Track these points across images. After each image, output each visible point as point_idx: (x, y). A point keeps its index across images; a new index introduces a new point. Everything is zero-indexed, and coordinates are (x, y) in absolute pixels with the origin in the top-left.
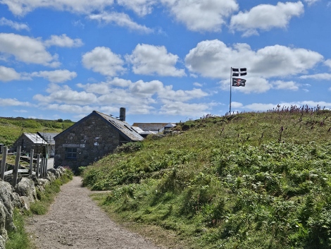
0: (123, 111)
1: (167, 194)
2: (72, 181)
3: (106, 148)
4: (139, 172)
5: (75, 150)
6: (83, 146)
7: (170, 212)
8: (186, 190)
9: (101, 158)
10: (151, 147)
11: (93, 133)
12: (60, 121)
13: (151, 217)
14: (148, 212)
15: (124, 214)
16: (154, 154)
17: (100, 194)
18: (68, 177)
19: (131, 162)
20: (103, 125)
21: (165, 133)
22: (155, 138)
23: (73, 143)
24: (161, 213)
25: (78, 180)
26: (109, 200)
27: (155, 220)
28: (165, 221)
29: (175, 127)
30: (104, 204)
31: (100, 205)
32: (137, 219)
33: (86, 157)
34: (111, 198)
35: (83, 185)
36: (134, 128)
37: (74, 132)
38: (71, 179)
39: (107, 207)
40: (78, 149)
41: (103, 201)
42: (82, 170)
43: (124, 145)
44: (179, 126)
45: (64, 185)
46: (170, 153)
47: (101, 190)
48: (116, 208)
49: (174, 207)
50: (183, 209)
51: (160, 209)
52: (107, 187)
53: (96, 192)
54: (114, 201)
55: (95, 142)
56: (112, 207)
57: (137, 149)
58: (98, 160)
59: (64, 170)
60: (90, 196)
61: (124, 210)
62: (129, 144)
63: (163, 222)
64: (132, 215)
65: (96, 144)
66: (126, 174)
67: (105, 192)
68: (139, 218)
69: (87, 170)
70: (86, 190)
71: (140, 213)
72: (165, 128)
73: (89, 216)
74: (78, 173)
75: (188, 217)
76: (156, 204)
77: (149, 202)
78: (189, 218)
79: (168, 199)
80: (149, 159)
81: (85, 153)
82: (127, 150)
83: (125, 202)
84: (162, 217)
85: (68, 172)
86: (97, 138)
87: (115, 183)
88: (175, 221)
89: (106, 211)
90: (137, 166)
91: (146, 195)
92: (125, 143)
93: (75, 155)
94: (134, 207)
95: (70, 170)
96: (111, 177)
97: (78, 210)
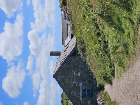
0: (52, 54)
1: (115, 21)
2: (108, 92)
3: (82, 67)
4: (100, 41)
5: (84, 91)
6: (81, 84)
7: (128, 18)
8: (112, 6)
9: (90, 70)
10: (80, 31)
11: (71, 77)
12: (62, 102)
13: (132, 33)
14: (129, 35)
15: (130, 53)
16: (86, 29)
17: (117, 71)
18: (105, 95)
19: (92, 47)
20: (64, 69)
21: (69, 20)
22: (73, 28)
23: (79, 92)
24: (129, 26)
25: (107, 87)
26: (121, 64)
27: (135, 30)
28: (135, 22)
29: (64, 11)
30: (124, 68)
31: (125, 71)
32: (134, 43)
33: (90, 82)
34: (120, 63)
35: (111, 83)
36: (66, 45)
37: (70, 92)
38: (107, 92)
39: (126, 66)
40: (84, 88)
41: (122, 69)
42: (100, 85)
43: (79, 53)
44: (63, 8)
45: (111, 98)
46: (84, 16)
47: (114, 70)
48: (127, 59)
49: (124, 15)
50: (126, 8)
51: (126, 26)
52: (112, 66)
53: (115, 74)
54: (121, 61)
55: (77, 75)
56: (126, 62)
57: (82, 42)
58: (92, 73)
59: (99, 98)
60: (118, 78)
61: (127, 53)
62: (79, 49)
63: (136, 24)
64: (131, 47)
65: (79, 75)
66: (101, 51)
67: (115, 67)
68: (133, 42)
69: (99, 81)
70: (114, 81)
71: (129, 41)
72: (65, 19)
73: (133, 79)
74: (102, 88)
75: (131, 5)
76: (123, 29)
77: (122, 34)
78: (133, 4)
79: (119, 20)
80: (90, 33)
81: (86, 82)
82: (83, 50)
83: (122, 53)
84: (132, 25)
85: (101, 95)
86: (74, 74)
87: (108, 59)
88: (135, 15)
89: (129, 67)
90: (95, 43)
91: (116, 37)
92: (78, 51)
93: (88, 90)
94: (126, 46)
95: (100, 94)
96: (104, 63)
97: (128, 88)
